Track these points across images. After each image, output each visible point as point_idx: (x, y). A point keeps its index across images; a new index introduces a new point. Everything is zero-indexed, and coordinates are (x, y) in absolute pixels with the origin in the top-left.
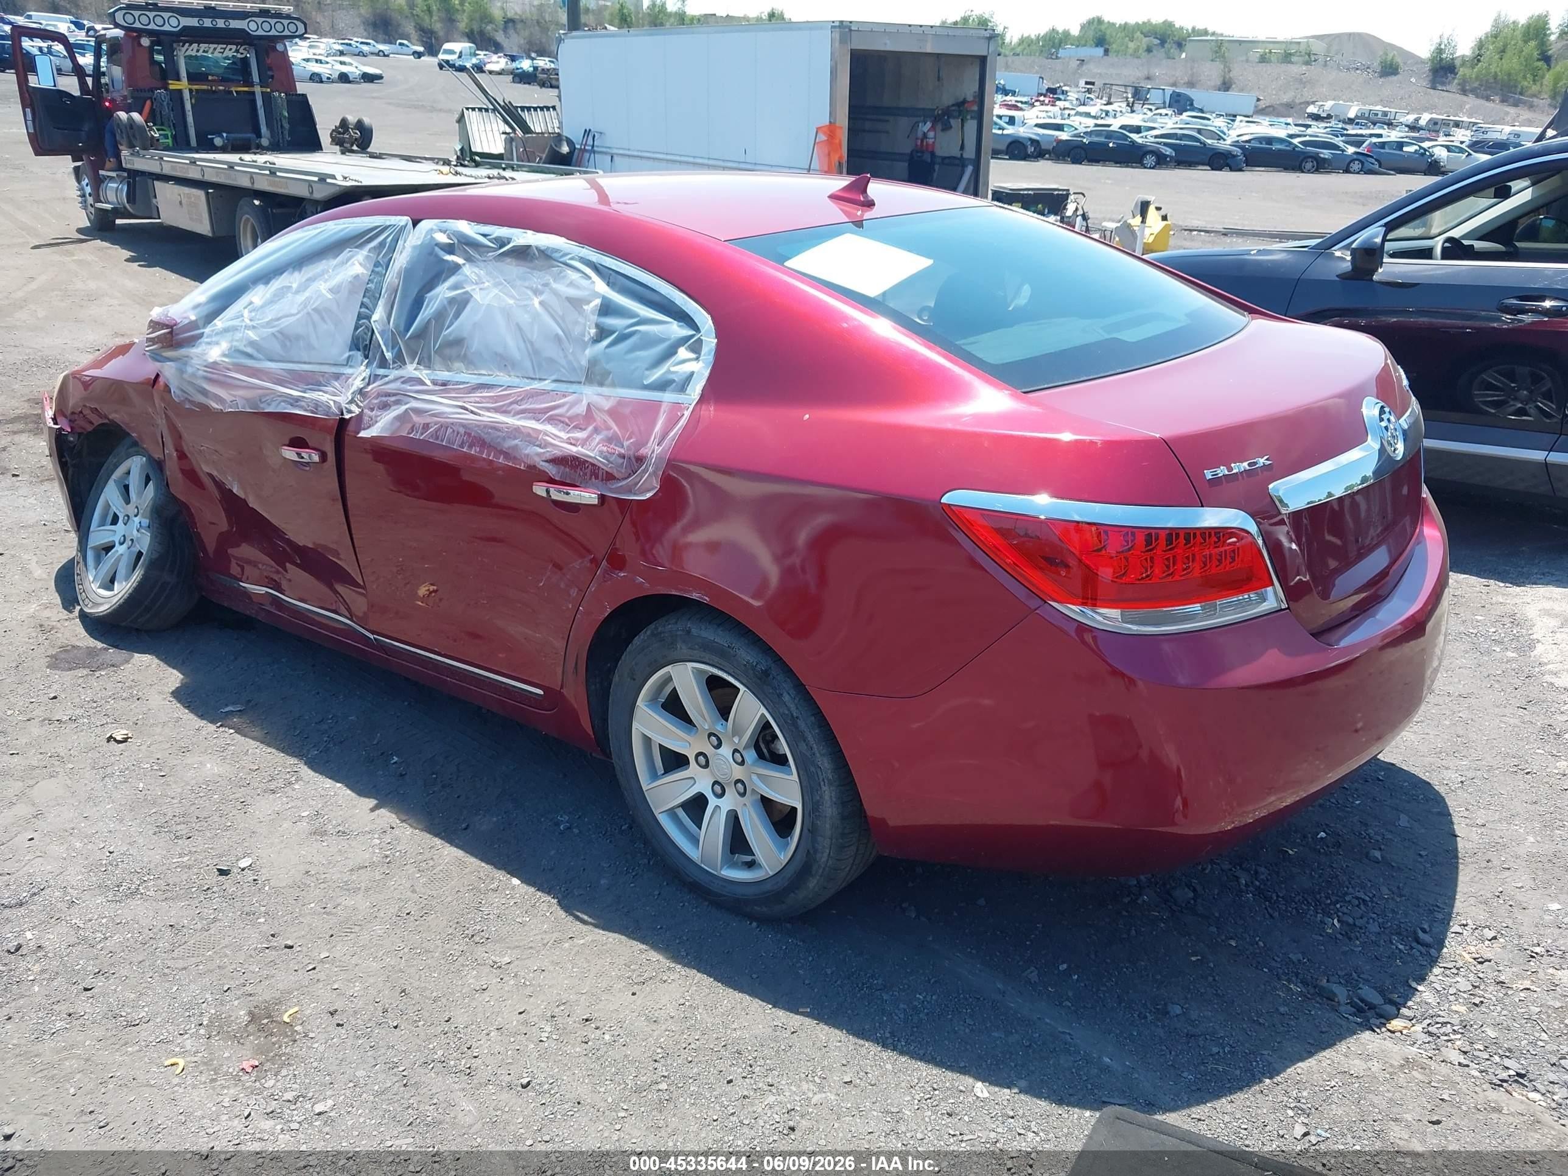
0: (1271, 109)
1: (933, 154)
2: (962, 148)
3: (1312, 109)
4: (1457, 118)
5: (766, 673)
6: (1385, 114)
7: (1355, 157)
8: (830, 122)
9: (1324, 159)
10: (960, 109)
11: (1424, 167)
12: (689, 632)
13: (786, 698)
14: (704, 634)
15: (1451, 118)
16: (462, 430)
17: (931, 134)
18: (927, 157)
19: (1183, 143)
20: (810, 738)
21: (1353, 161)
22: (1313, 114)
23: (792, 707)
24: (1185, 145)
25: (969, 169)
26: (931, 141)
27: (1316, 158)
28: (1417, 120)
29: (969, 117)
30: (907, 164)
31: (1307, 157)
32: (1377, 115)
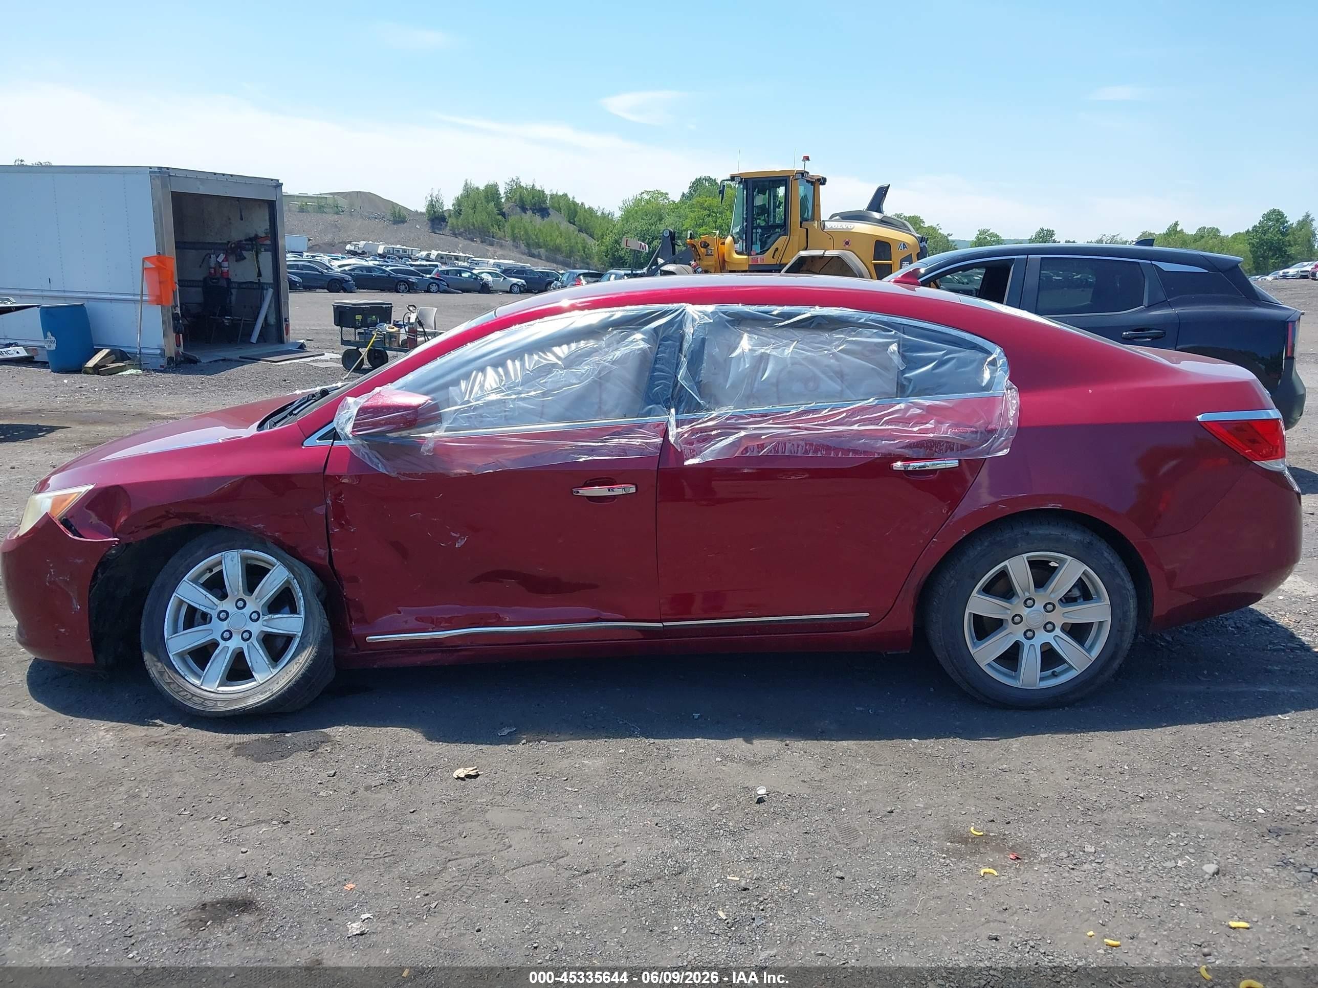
0: (318, 247)
1: (228, 280)
2: (260, 274)
3: (348, 247)
4: (455, 254)
5: (1090, 543)
6: (405, 251)
7: (432, 281)
8: (158, 253)
9: (413, 283)
10: (253, 243)
11: (479, 288)
12: (1028, 533)
13: (1106, 554)
14: (1040, 532)
15: (452, 254)
16: (803, 443)
17: (226, 264)
18: (224, 283)
19: (304, 272)
20: (1121, 573)
21: (431, 284)
22: (352, 251)
23: (1110, 558)
24: (306, 274)
25: (270, 292)
26: (226, 269)
27: (406, 282)
28: (429, 255)
29: (263, 250)
30: (200, 289)
31: (400, 281)
32: (399, 251)
